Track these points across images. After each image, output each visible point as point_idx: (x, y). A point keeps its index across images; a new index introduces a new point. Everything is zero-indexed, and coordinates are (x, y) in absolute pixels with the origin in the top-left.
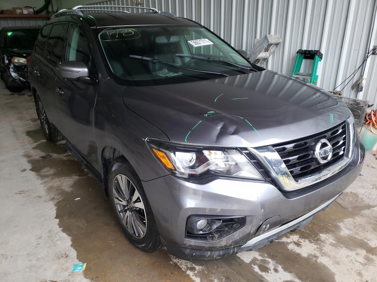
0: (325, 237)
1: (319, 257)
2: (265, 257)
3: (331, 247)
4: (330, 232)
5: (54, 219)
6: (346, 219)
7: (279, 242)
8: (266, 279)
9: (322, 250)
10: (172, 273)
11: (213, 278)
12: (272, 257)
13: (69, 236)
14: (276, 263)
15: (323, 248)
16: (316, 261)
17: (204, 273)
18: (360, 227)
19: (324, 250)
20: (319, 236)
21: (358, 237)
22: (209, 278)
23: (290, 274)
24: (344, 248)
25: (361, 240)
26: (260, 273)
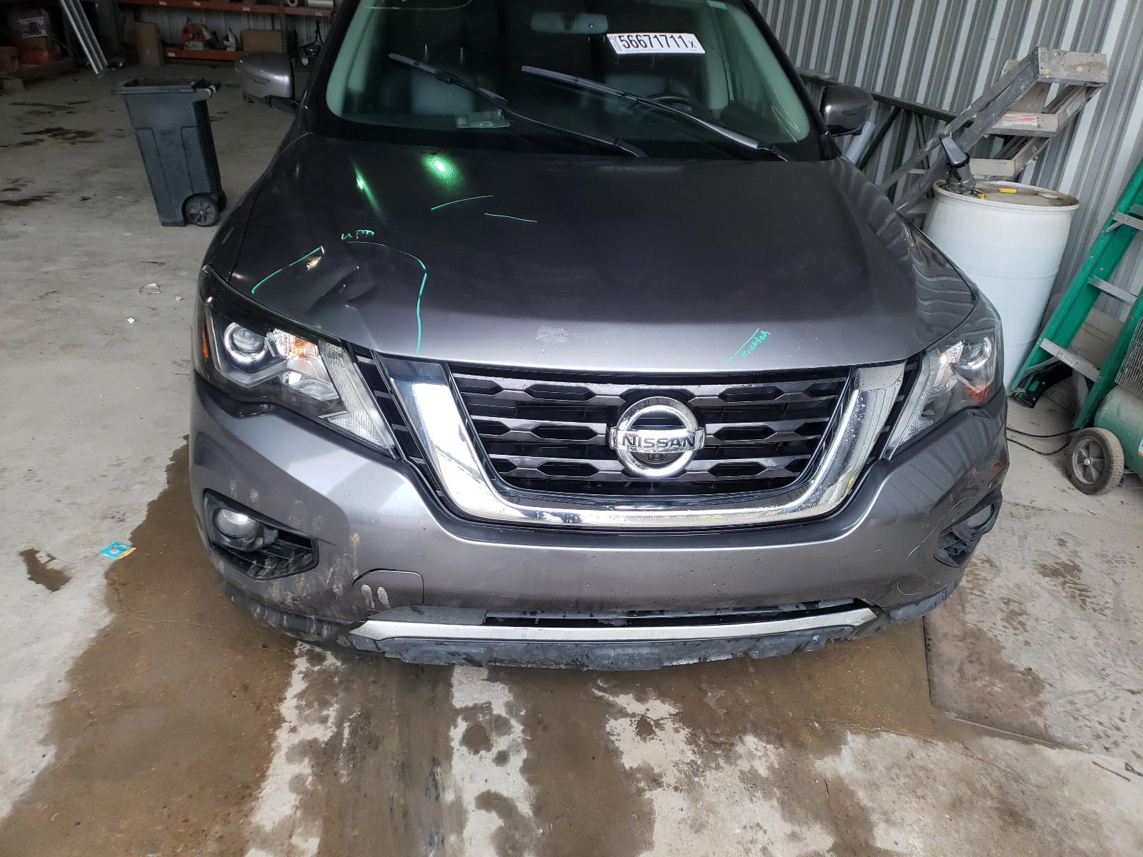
0: (752, 749)
1: (660, 787)
2: (516, 716)
3: (737, 781)
4: (788, 745)
5: (180, 437)
6: (893, 735)
7: (601, 698)
8: (452, 763)
9: (696, 775)
10: (264, 646)
11: (335, 699)
12: (532, 724)
13: (168, 483)
14: (525, 742)
15: (708, 774)
16: (641, 791)
17: (330, 679)
18: (913, 777)
19: (702, 778)
20: (740, 738)
21: (862, 797)
22: (326, 694)
23: (527, 784)
24: (775, 802)
25: (863, 809)
26: (455, 744)
